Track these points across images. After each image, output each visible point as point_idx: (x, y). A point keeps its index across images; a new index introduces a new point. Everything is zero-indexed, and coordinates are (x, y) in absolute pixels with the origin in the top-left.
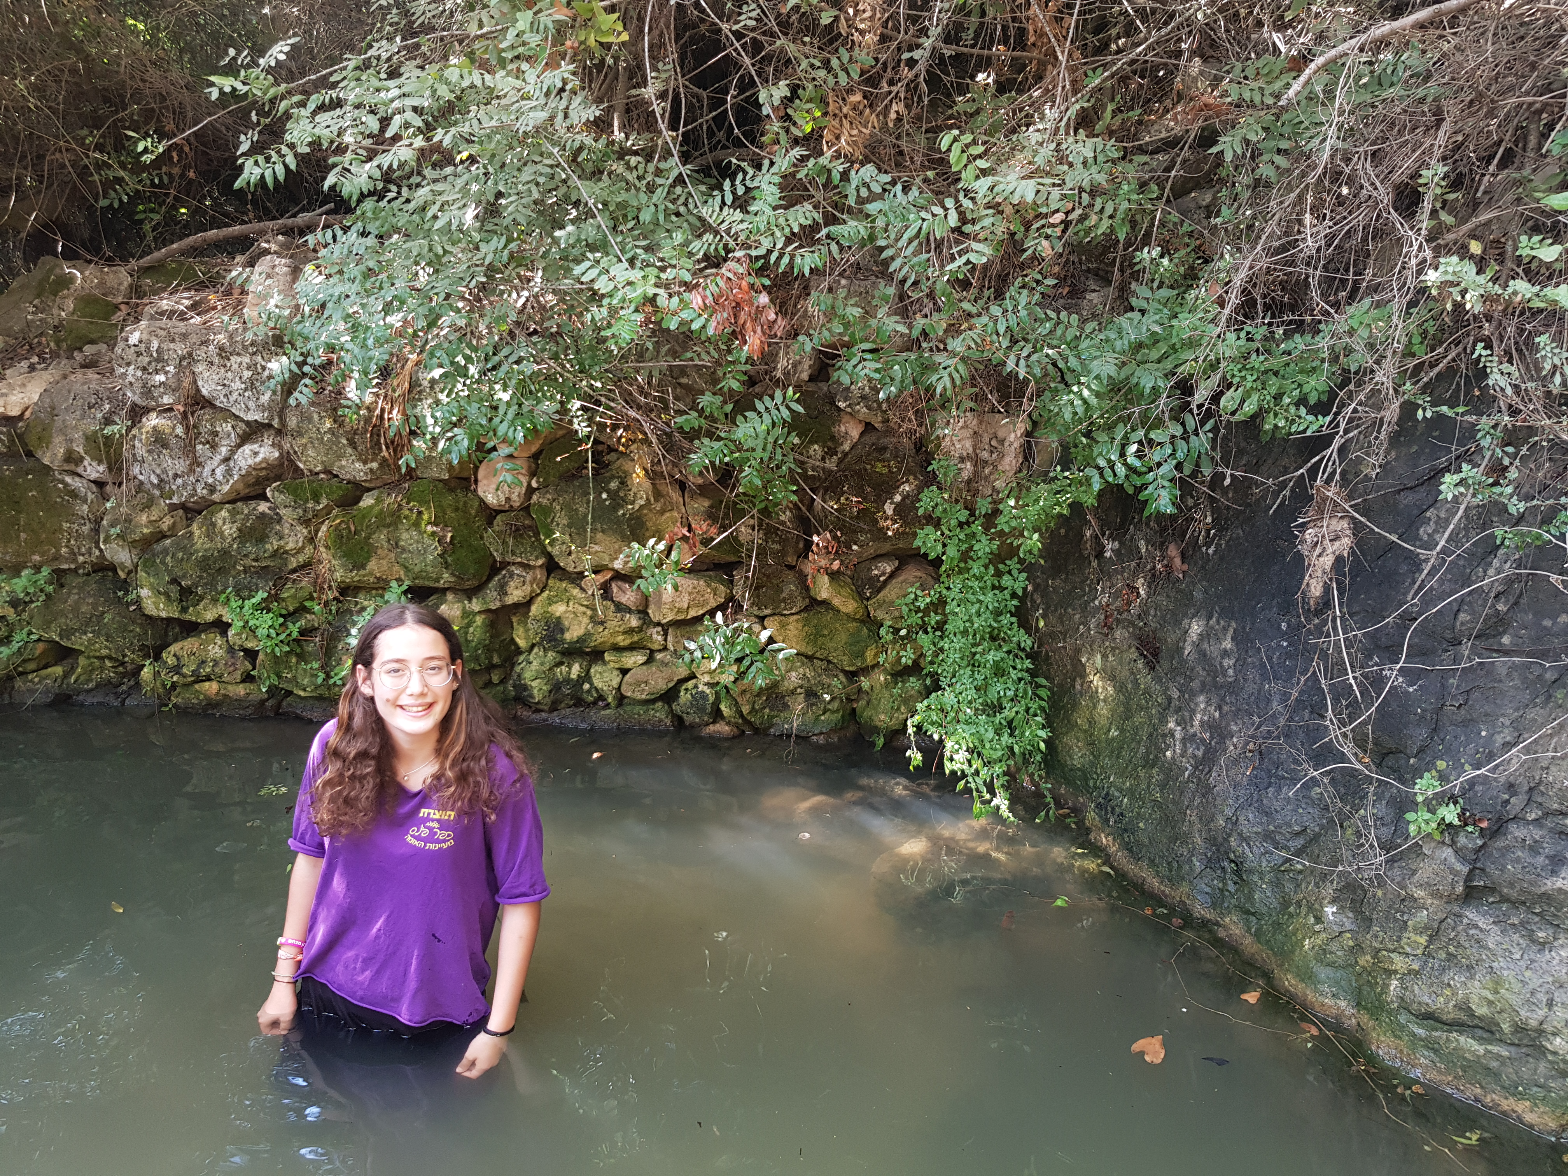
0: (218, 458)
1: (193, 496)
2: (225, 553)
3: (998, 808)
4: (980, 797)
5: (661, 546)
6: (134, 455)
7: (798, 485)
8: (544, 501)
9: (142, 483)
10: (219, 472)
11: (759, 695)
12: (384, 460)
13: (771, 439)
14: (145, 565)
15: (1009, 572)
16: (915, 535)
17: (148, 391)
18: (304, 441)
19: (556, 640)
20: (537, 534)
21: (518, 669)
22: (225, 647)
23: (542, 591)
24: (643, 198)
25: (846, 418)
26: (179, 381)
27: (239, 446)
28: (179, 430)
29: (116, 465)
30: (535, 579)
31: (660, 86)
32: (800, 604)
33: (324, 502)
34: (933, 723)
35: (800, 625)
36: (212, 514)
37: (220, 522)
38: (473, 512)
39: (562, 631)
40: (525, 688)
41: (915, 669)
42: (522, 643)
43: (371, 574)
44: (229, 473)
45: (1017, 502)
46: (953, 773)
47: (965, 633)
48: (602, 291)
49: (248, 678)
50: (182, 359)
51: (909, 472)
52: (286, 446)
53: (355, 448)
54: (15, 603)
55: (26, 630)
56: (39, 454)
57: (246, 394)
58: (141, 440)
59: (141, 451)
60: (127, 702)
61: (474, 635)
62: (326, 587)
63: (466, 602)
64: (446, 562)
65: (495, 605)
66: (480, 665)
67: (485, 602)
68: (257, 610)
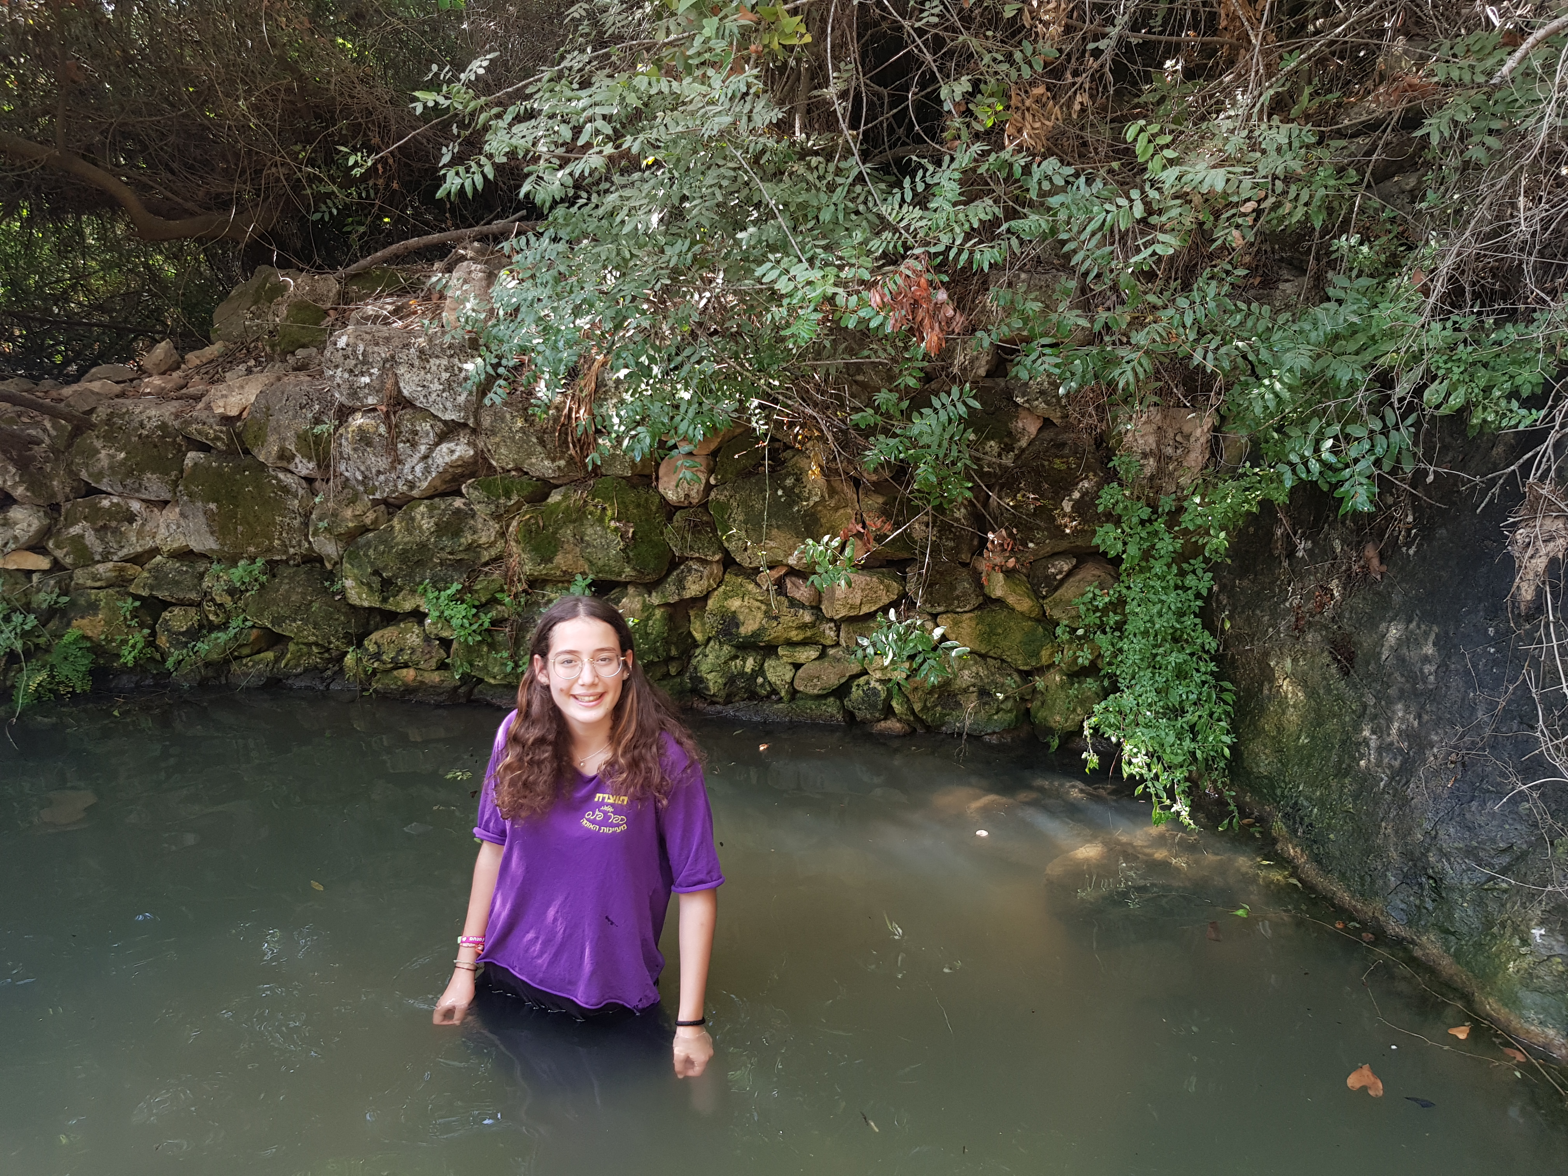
1: (394, 492)
2: (423, 546)
3: (1178, 814)
4: (1160, 802)
5: (835, 543)
6: (341, 453)
7: (974, 481)
8: (722, 498)
9: (347, 479)
10: (418, 469)
11: (931, 693)
12: (571, 458)
13: (947, 436)
14: (349, 557)
15: (1194, 572)
16: (1094, 532)
17: (354, 393)
18: (497, 440)
19: (731, 634)
20: (714, 530)
21: (694, 661)
22: (422, 635)
23: (719, 586)
24: (823, 197)
25: (1023, 414)
26: (383, 383)
27: (437, 444)
28: (382, 429)
29: (324, 462)
30: (712, 574)
31: (842, 86)
32: (974, 602)
33: (515, 498)
34: (1110, 726)
35: (973, 624)
36: (412, 509)
37: (419, 517)
39: (737, 626)
40: (701, 680)
41: (1092, 670)
42: (698, 636)
44: (427, 470)
45: (1203, 499)
46: (1131, 776)
47: (1145, 634)
48: (783, 292)
49: (442, 666)
50: (386, 361)
51: (1089, 468)
52: (481, 445)
53: (544, 447)
54: (232, 592)
55: (242, 617)
56: (255, 452)
57: (444, 395)
58: (347, 439)
59: (347, 449)
60: (332, 686)
61: (653, 628)
62: (515, 579)
63: (646, 595)
64: (628, 557)
65: (673, 599)
66: (659, 657)
67: (664, 596)
68: (452, 601)
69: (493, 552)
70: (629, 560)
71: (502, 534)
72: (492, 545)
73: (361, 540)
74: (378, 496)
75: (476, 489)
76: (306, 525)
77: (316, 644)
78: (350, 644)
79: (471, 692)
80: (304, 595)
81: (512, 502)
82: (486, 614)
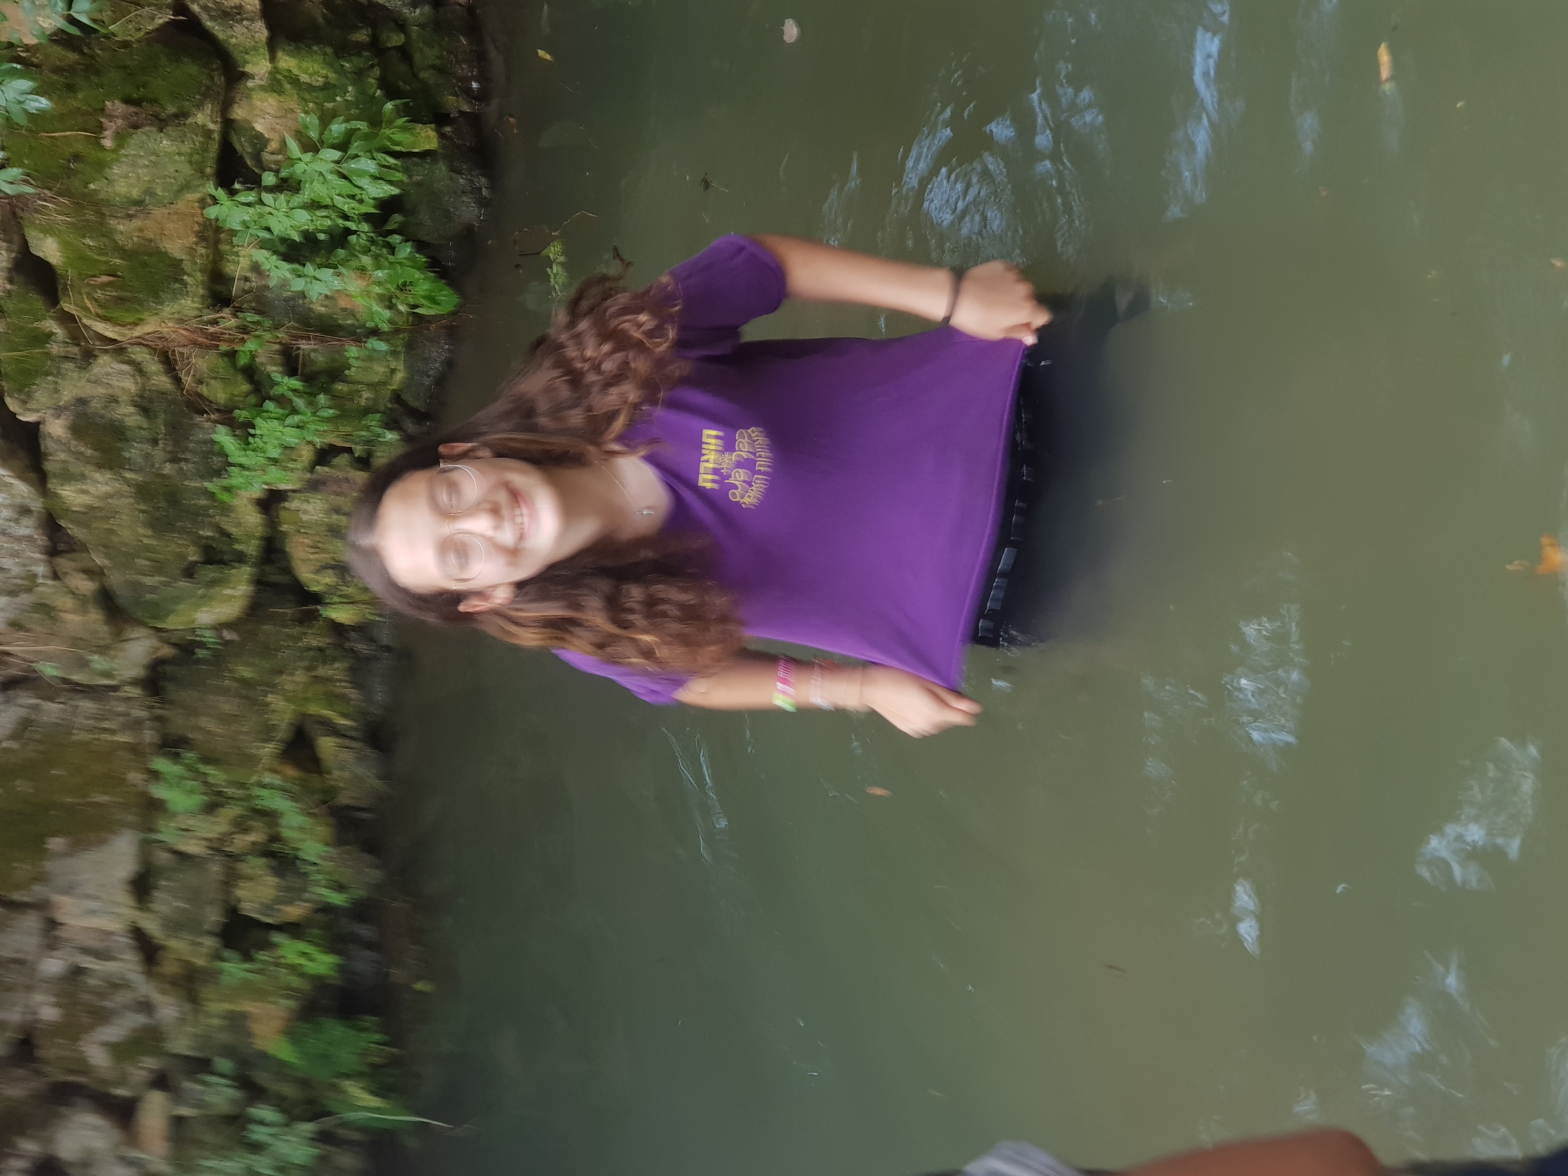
1: (32, 541)
2: (143, 492)
14: (156, 618)
22: (306, 495)
33: (51, 325)
36: (67, 511)
37: (85, 499)
38: (73, 57)
43: (191, 251)
54: (211, 807)
55: (255, 791)
61: (317, 73)
62: (212, 329)
63: (250, 84)
64: (176, 116)
65: (261, 31)
66: (372, 67)
67: (255, 49)
68: (248, 444)
69: (153, 366)
70: (182, 115)
71: (118, 349)
72: (139, 369)
74: (41, 568)
75: (29, 395)
76: (90, 690)
77: (311, 668)
78: (316, 615)
79: (414, 413)
80: (222, 691)
81: (58, 330)
82: (275, 384)
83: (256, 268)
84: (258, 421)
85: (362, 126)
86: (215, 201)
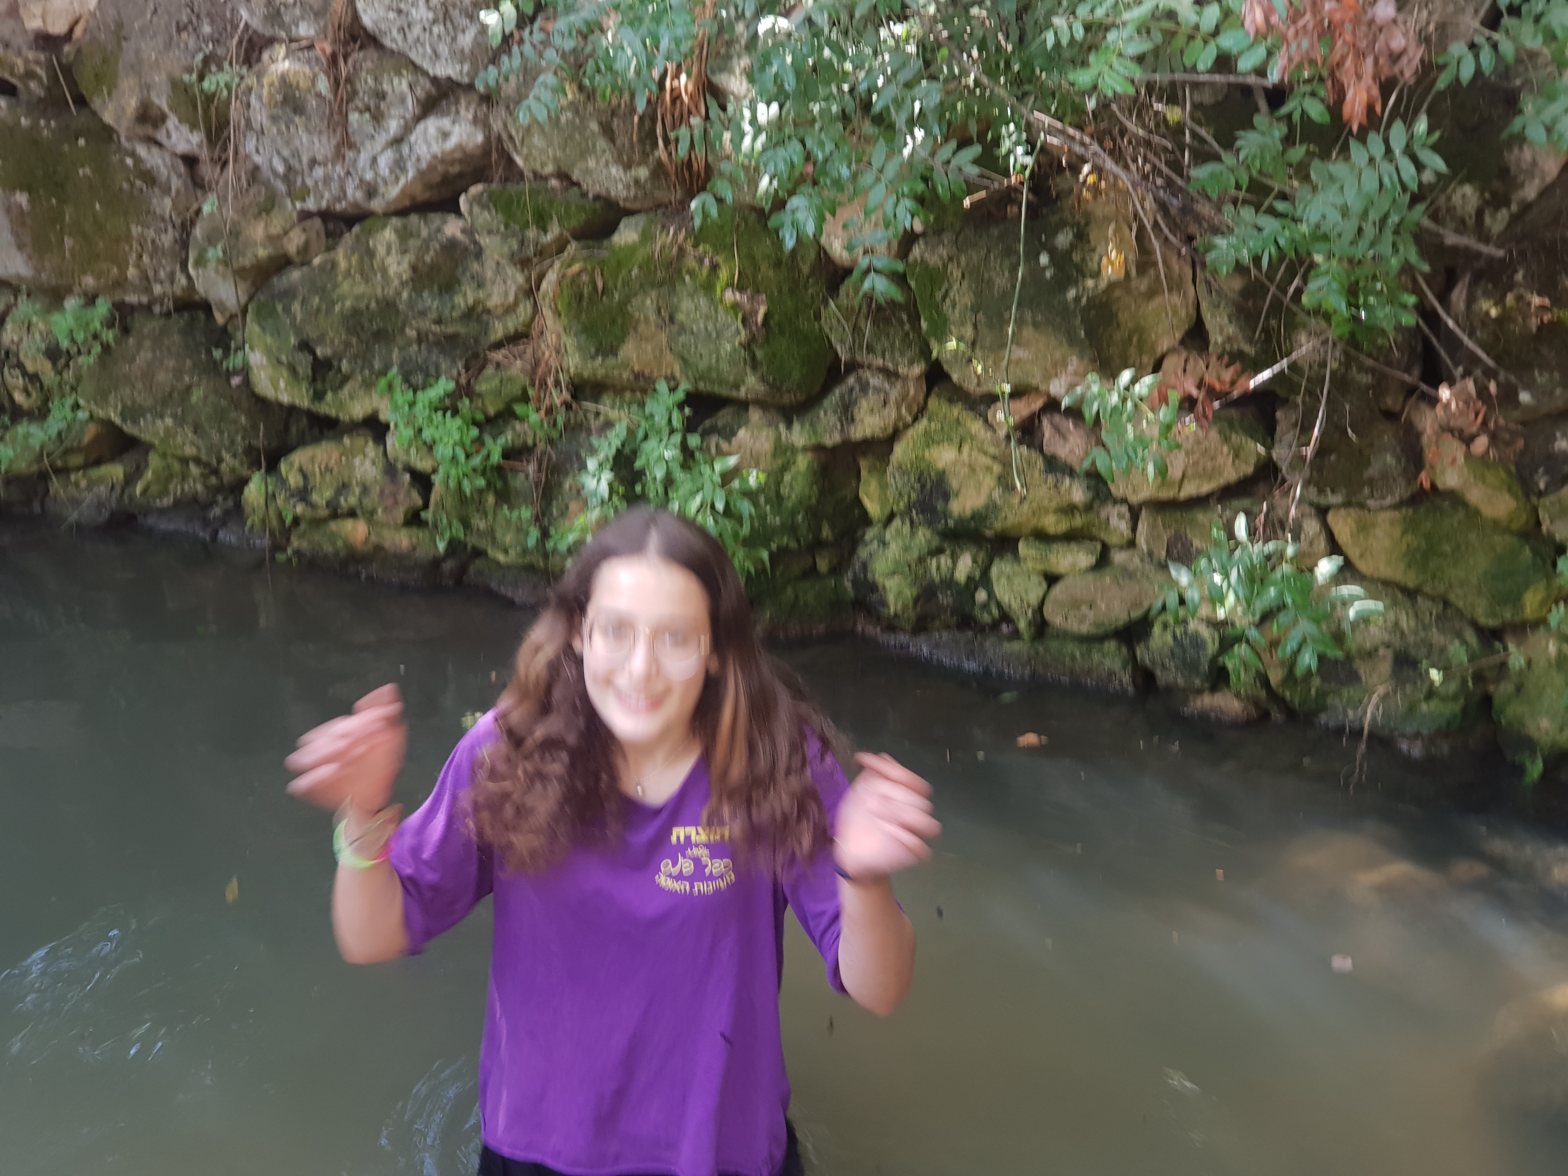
0: (382, 139)
1: (339, 200)
2: (388, 306)
5: (1143, 387)
6: (248, 120)
8: (933, 260)
9: (256, 168)
10: (385, 161)
12: (660, 163)
13: (1375, 216)
14: (257, 311)
17: (274, 13)
19: (933, 510)
20: (915, 319)
21: (863, 553)
22: (381, 463)
23: (916, 419)
27: (419, 119)
28: (323, 85)
29: (218, 134)
30: (904, 397)
32: (1401, 491)
33: (554, 231)
35: (1397, 531)
36: (369, 233)
37: (381, 250)
38: (806, 269)
39: (946, 497)
40: (874, 587)
42: (873, 508)
43: (626, 365)
44: (399, 165)
49: (414, 519)
52: (497, 126)
53: (612, 140)
54: (53, 353)
55: (69, 401)
56: (96, 103)
57: (435, 30)
58: (260, 98)
59: (260, 115)
60: (221, 535)
61: (792, 488)
62: (550, 381)
63: (782, 427)
64: (753, 357)
65: (832, 439)
66: (798, 541)
67: (815, 432)
68: (436, 410)
69: (512, 324)
70: (754, 364)
71: (530, 291)
72: (510, 309)
73: (280, 282)
74: (311, 204)
75: (484, 207)
76: (184, 243)
77: (197, 461)
78: (255, 464)
79: (462, 570)
80: (178, 373)
81: (549, 237)
82: (495, 438)
83: (609, 424)
84: (458, 422)
85: (746, 530)
86: (673, 390)
